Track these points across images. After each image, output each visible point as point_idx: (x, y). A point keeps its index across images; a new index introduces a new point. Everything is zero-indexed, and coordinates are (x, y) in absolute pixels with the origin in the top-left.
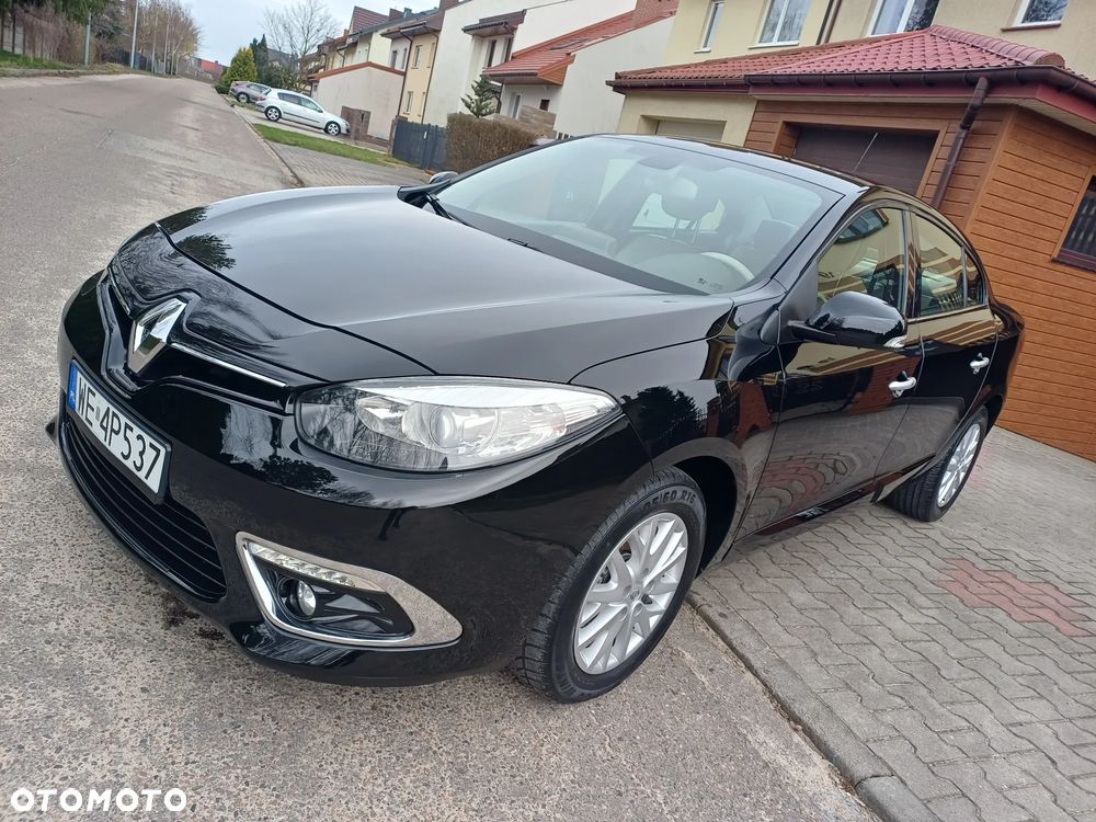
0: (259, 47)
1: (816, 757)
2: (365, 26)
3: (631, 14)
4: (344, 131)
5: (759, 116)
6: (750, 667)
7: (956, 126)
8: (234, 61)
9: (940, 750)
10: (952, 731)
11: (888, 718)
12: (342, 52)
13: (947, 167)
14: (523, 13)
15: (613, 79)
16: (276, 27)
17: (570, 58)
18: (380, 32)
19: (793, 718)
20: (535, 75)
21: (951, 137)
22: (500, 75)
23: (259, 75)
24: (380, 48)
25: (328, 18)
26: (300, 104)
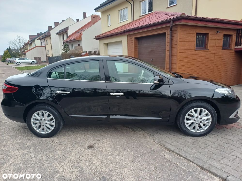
0: (9, 50)
1: (215, 177)
2: (32, 39)
3: (91, 22)
4: (36, 63)
5: (129, 38)
6: (191, 161)
7: (169, 30)
8: (4, 54)
9: (235, 165)
10: (234, 160)
11: (222, 162)
12: (29, 45)
13: (170, 39)
14: (68, 27)
15: (95, 38)
16: (12, 44)
17: (81, 34)
18: (37, 38)
19: (205, 170)
20: (75, 39)
21: (169, 33)
22: (67, 41)
23: (11, 56)
24: (38, 42)
25: (23, 39)
26: (24, 60)
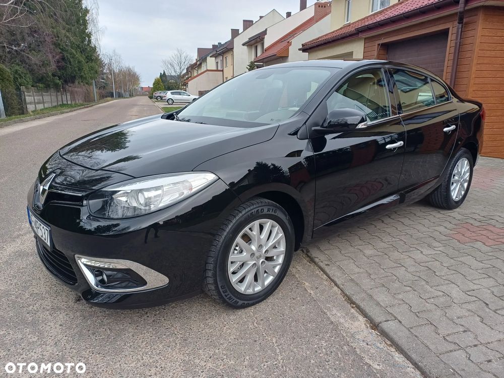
0: (163, 76)
1: (361, 318)
2: (203, 55)
3: (313, 17)
5: (367, 45)
6: (336, 285)
7: (456, 23)
8: (154, 84)
9: (425, 305)
10: (433, 298)
11: (400, 296)
12: (196, 69)
13: (456, 43)
14: (266, 30)
15: (301, 47)
16: (167, 66)
17: (289, 44)
18: (210, 56)
19: (352, 302)
20: (275, 55)
21: (455, 29)
22: (261, 60)
23: (165, 88)
24: (211, 62)
25: (187, 56)
26: (180, 95)
